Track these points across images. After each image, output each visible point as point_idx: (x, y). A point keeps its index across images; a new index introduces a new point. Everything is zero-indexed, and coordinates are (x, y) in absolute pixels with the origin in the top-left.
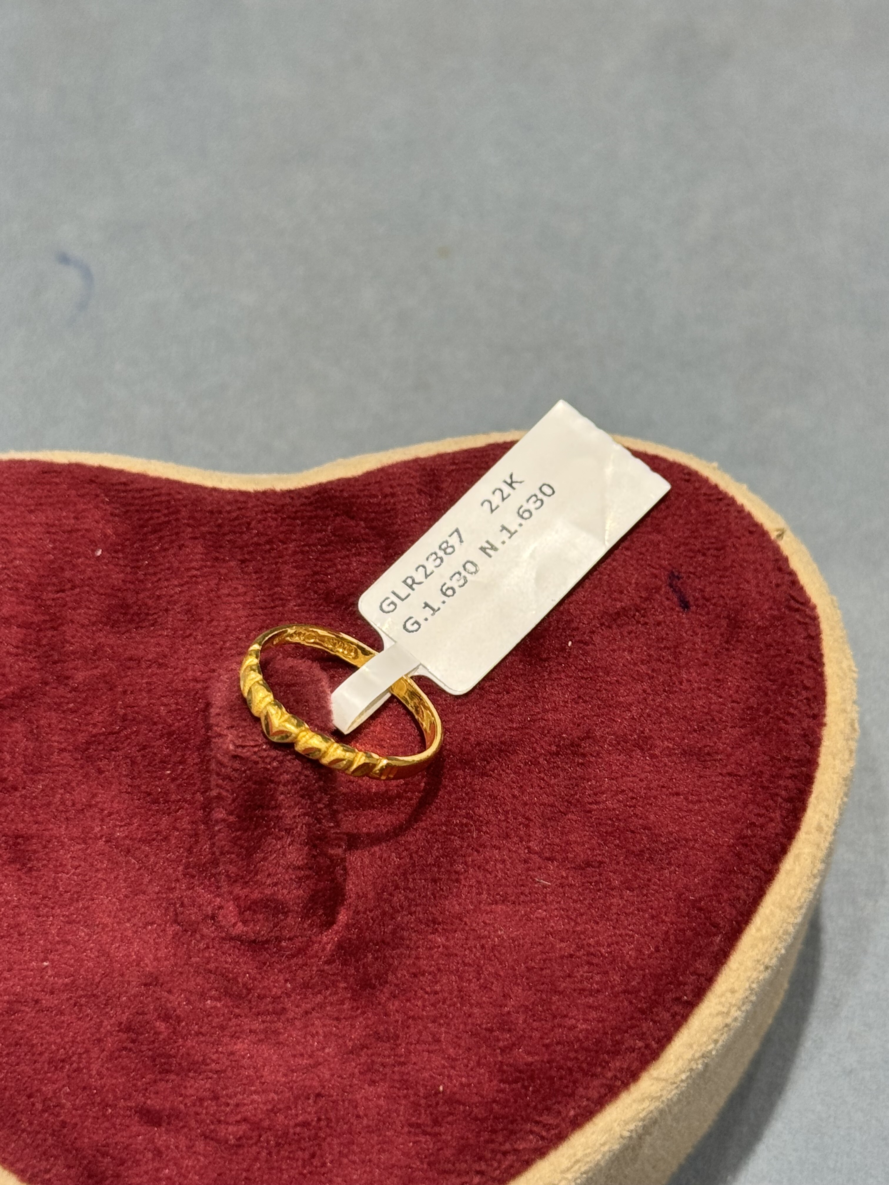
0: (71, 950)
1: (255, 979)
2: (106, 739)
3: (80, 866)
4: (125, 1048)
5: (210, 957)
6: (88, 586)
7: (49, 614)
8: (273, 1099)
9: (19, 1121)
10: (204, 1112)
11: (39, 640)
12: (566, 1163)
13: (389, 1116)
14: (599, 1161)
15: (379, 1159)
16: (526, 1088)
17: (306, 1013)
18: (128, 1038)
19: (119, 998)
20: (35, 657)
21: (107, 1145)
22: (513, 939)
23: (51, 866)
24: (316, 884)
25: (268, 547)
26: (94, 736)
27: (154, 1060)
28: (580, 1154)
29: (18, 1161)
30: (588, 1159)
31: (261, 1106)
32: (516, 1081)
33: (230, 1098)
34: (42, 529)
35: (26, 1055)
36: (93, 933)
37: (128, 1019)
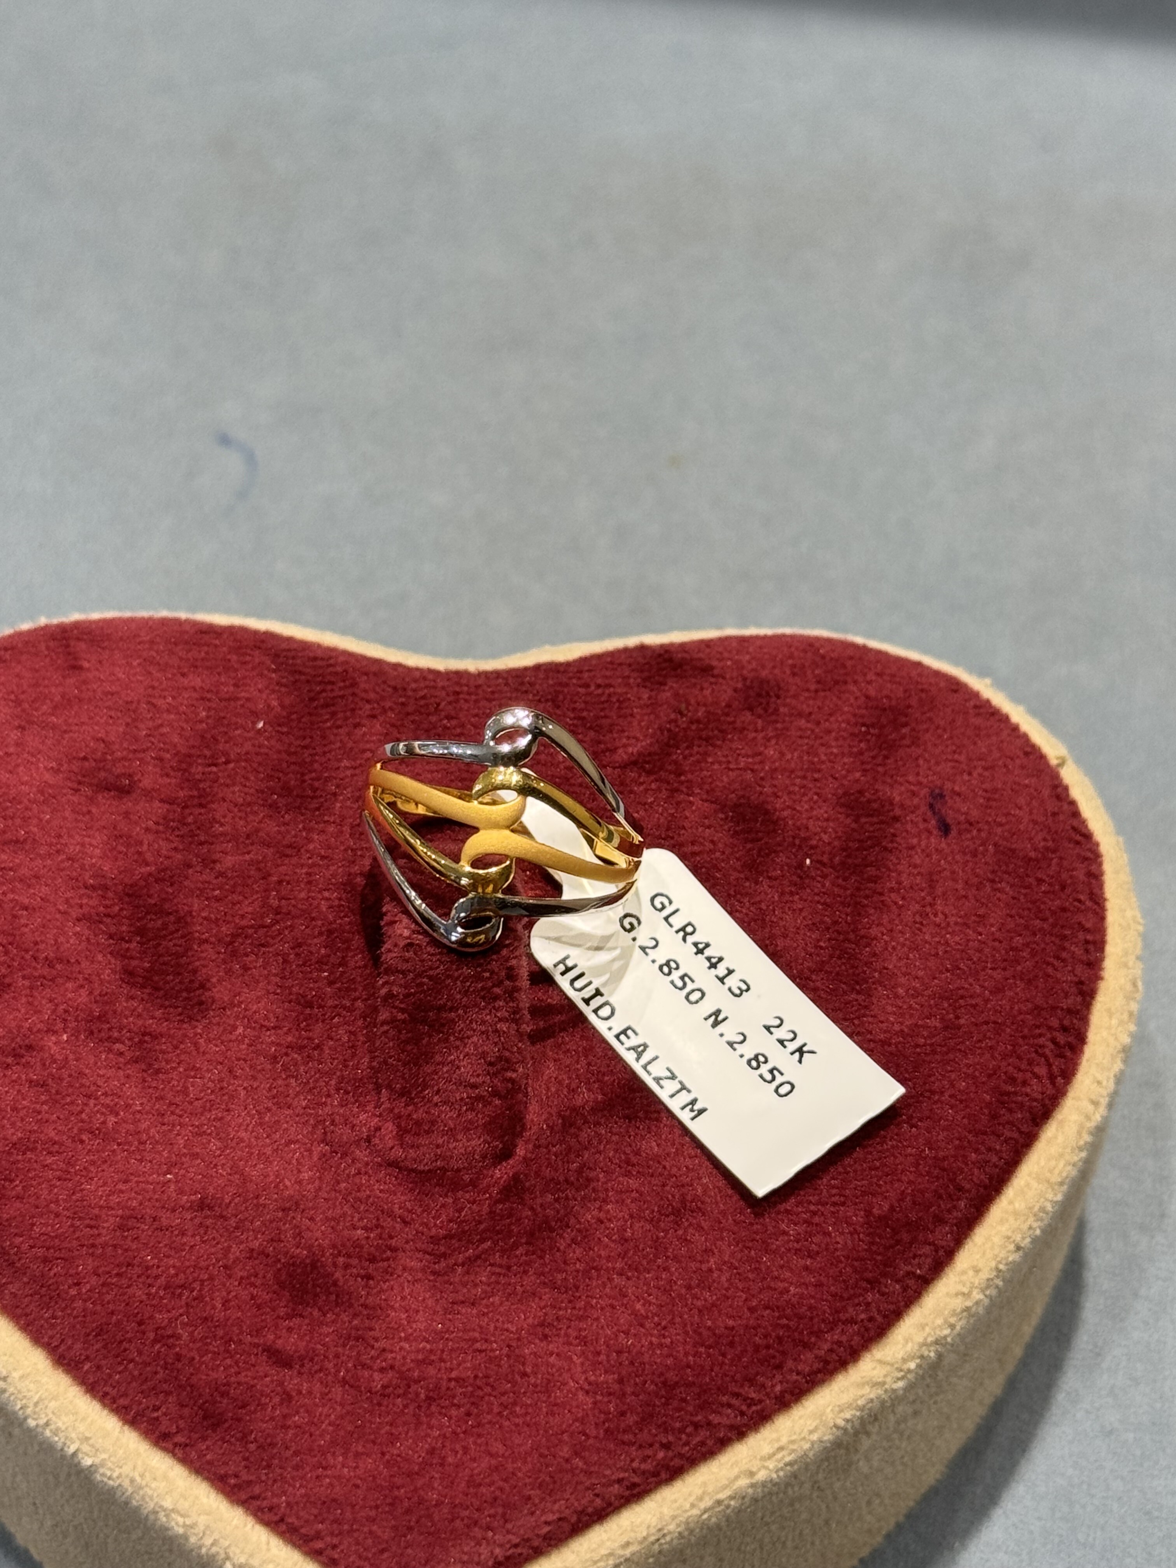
0: (199, 1164)
2: (256, 933)
5: (362, 1185)
6: (246, 761)
7: (198, 789)
8: (425, 1349)
9: (125, 1350)
11: (184, 818)
12: (766, 1449)
14: (805, 1451)
19: (252, 1222)
20: (178, 836)
21: (228, 1384)
23: (181, 1070)
26: (243, 928)
28: (784, 1440)
29: (121, 1396)
30: (795, 1447)
31: (411, 1355)
34: (195, 695)
35: (139, 1277)
36: (226, 1147)
37: (260, 1245)
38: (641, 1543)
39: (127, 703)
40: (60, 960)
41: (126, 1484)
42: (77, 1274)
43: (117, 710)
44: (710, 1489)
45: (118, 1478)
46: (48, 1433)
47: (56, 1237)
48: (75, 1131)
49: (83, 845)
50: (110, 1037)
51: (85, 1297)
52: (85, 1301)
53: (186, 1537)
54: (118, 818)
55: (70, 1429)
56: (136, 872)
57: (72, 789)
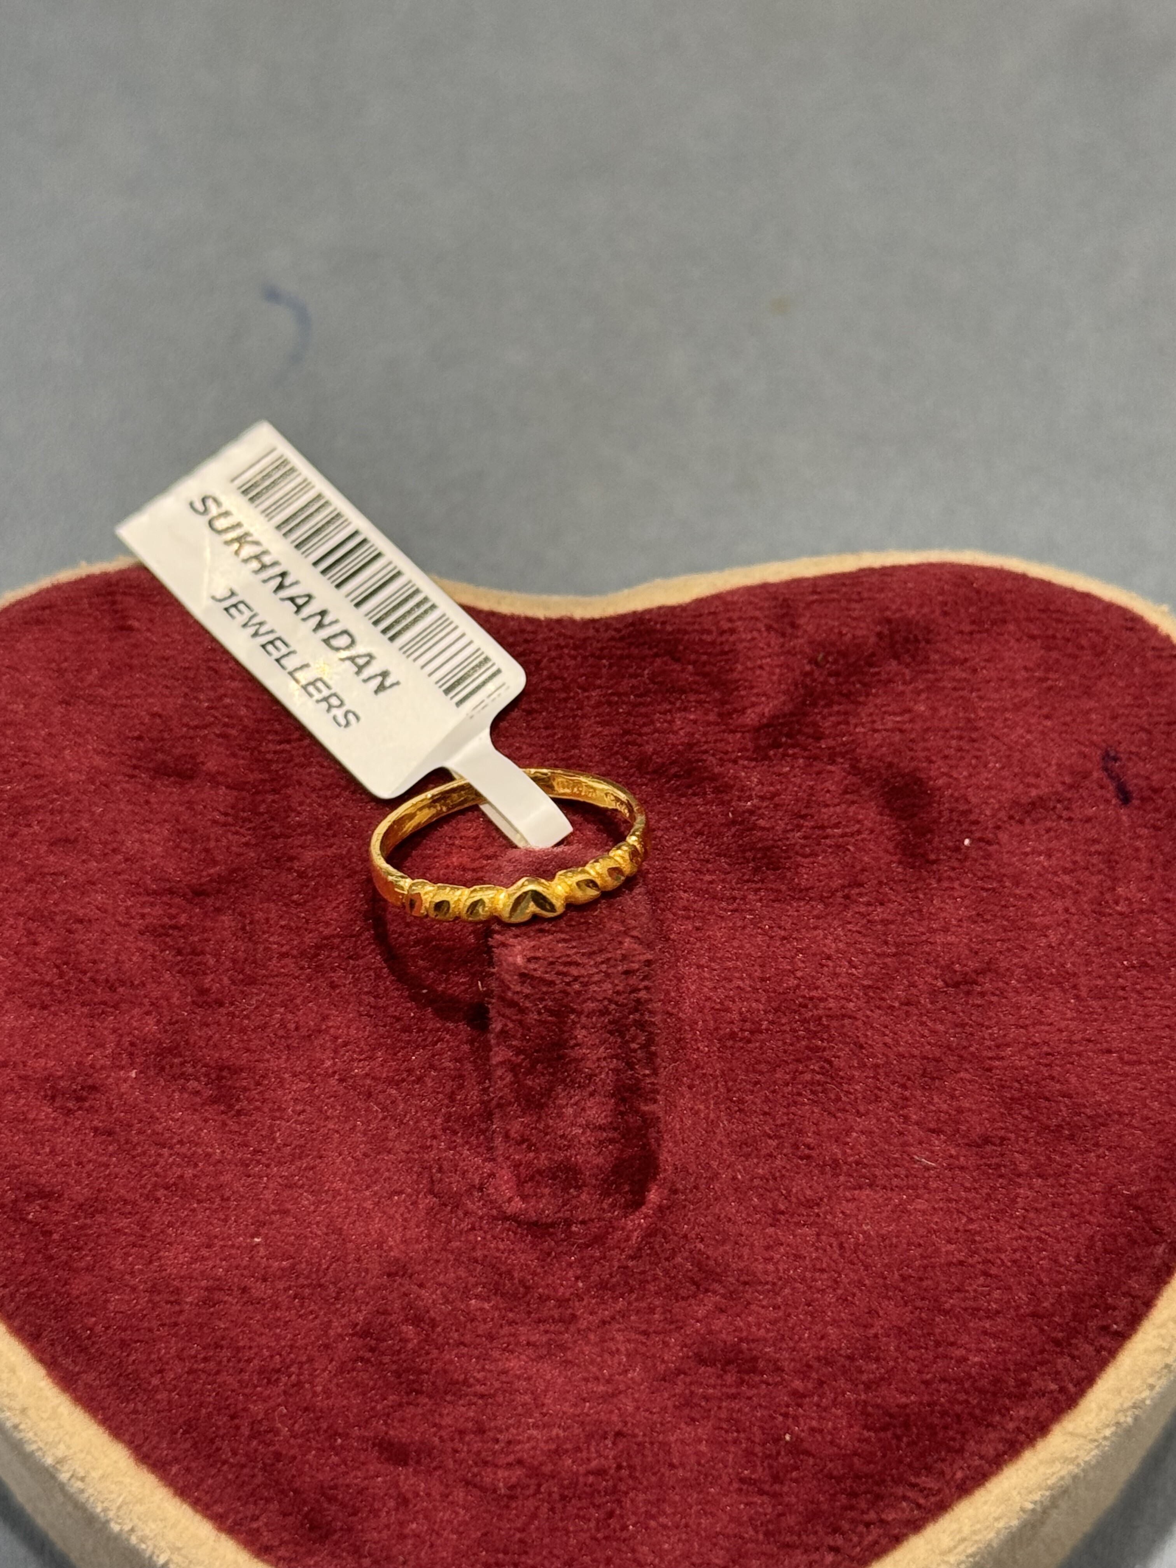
0: (291, 1223)
1: (535, 1274)
2: (343, 942)
3: (304, 1111)
4: (362, 1359)
5: (476, 1242)
7: (269, 772)
8: (557, 1437)
9: (218, 1449)
10: (465, 1449)
11: (256, 806)
12: (946, 1542)
13: (713, 1468)
14: (991, 1540)
15: (700, 1524)
16: (899, 1438)
17: (604, 1322)
18: (365, 1346)
19: (354, 1291)
20: (249, 829)
21: (335, 1487)
22: (882, 1236)
23: (266, 1110)
24: (622, 1151)
25: (563, 695)
26: (326, 938)
27: (399, 1377)
28: (966, 1531)
29: (215, 1502)
30: (977, 1539)
31: (542, 1445)
32: (884, 1429)
33: (501, 1432)
35: (229, 1361)
36: (320, 1202)
37: (365, 1319)
39: (185, 669)
40: (123, 983)
42: (160, 1359)
43: (173, 677)
46: (134, 1540)
47: (134, 1315)
48: (149, 1187)
49: (142, 842)
50: (183, 1074)
51: (169, 1387)
52: (170, 1391)
54: (180, 809)
55: (159, 1537)
56: (204, 873)
57: (125, 775)
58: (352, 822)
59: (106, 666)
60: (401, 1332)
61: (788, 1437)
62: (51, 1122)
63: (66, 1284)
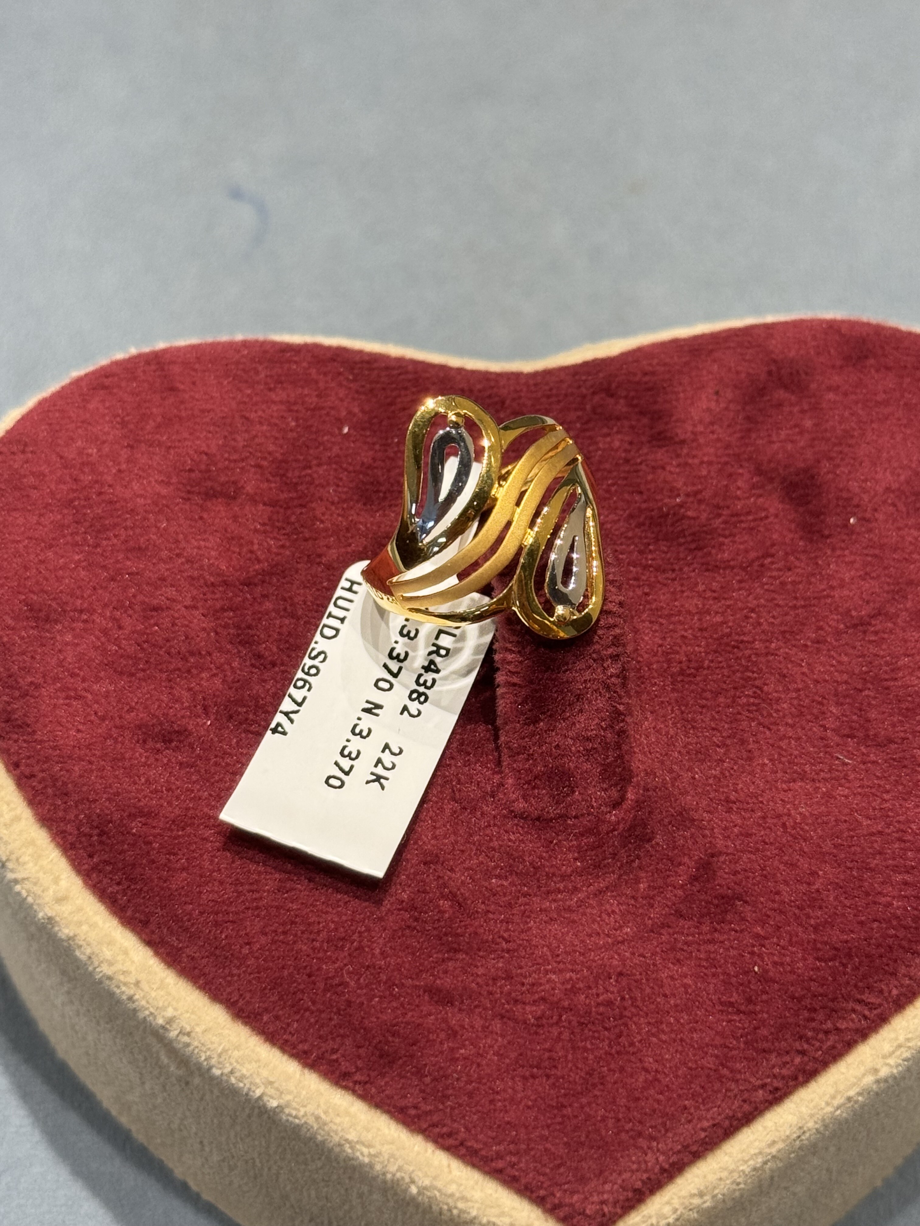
1: (541, 858)
4: (409, 927)
5: (493, 835)
6: (336, 463)
7: (297, 491)
8: (571, 979)
9: (300, 1000)
10: (498, 991)
11: (288, 518)
12: (887, 1047)
13: (698, 995)
15: (692, 1038)
16: (845, 966)
17: (600, 892)
18: (411, 917)
20: (284, 534)
21: (397, 1025)
22: (815, 816)
27: (441, 939)
28: (901, 1039)
29: (301, 1042)
30: (910, 1044)
31: (559, 985)
32: (832, 959)
33: (525, 977)
34: (283, 407)
35: (303, 933)
37: (409, 896)
38: (784, 1141)
39: (223, 418)
40: (192, 654)
41: (311, 1121)
42: (247, 934)
43: (214, 424)
44: (842, 1087)
45: (303, 1116)
46: (233, 1080)
47: (223, 902)
49: (199, 548)
50: (247, 719)
51: (256, 955)
52: (257, 958)
53: (371, 1166)
54: (228, 522)
55: (255, 1076)
56: (251, 569)
57: (183, 498)
58: (366, 526)
59: (159, 419)
60: (438, 906)
61: (756, 969)
62: (143, 760)
63: (165, 882)
